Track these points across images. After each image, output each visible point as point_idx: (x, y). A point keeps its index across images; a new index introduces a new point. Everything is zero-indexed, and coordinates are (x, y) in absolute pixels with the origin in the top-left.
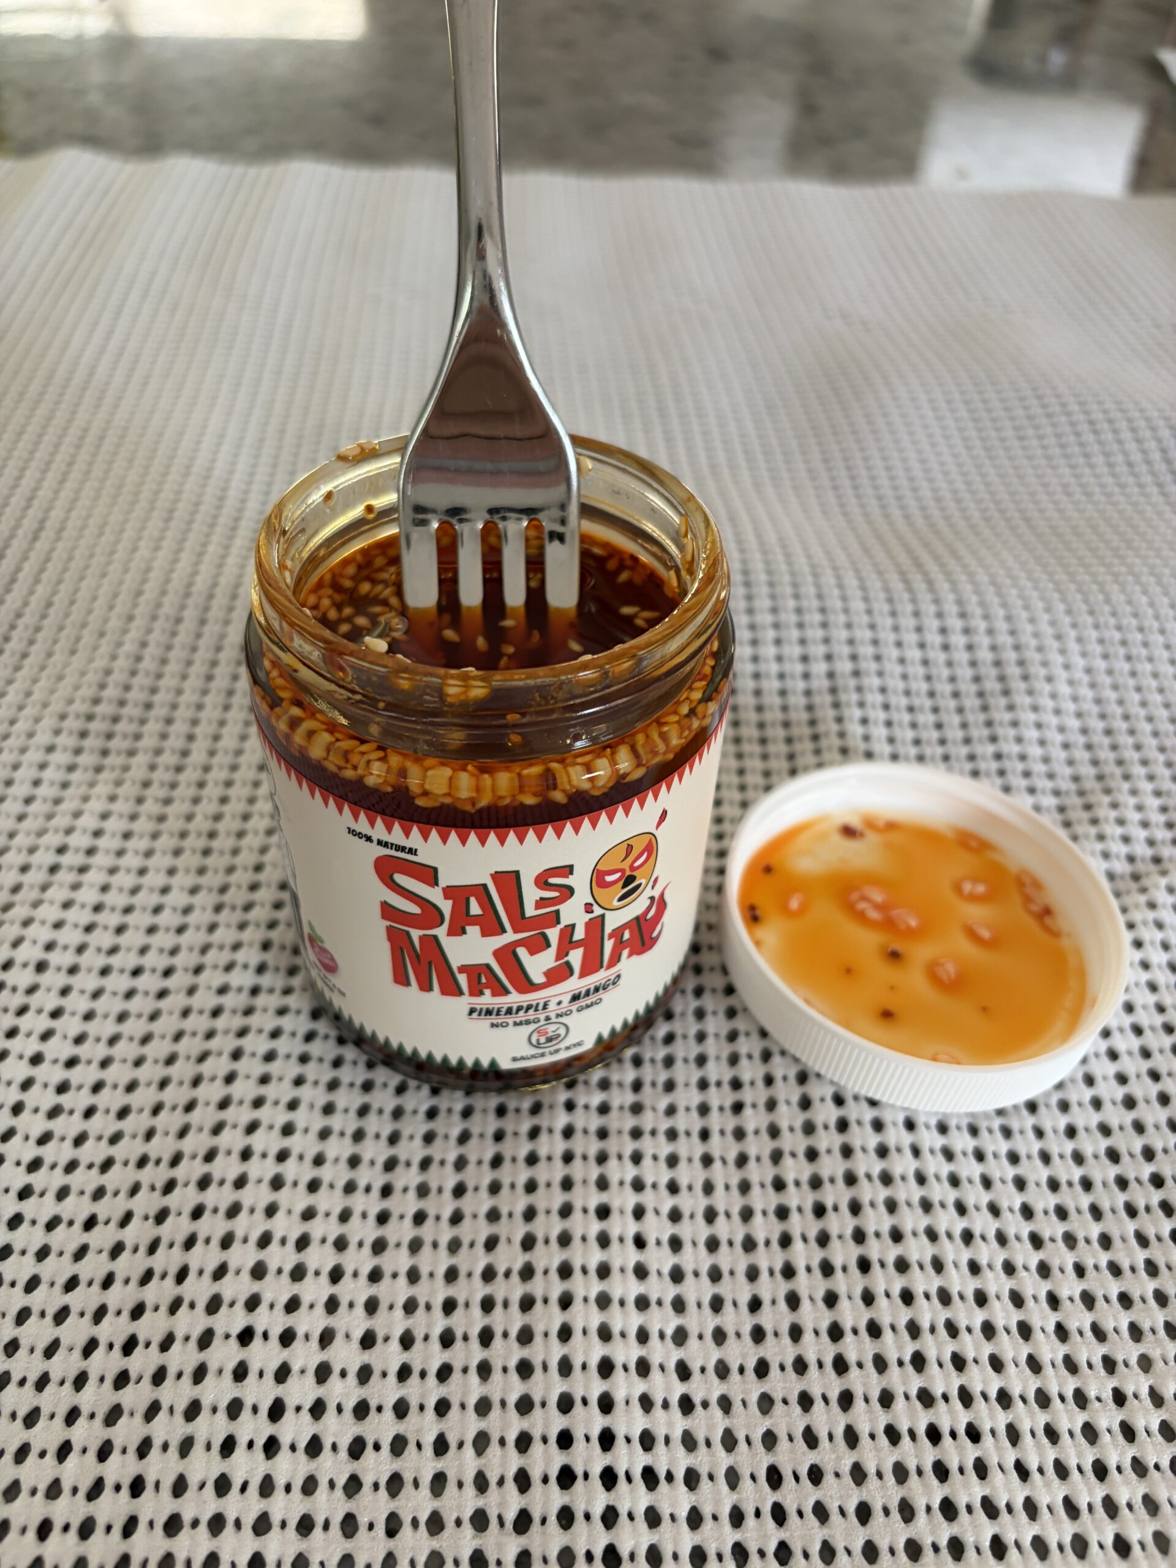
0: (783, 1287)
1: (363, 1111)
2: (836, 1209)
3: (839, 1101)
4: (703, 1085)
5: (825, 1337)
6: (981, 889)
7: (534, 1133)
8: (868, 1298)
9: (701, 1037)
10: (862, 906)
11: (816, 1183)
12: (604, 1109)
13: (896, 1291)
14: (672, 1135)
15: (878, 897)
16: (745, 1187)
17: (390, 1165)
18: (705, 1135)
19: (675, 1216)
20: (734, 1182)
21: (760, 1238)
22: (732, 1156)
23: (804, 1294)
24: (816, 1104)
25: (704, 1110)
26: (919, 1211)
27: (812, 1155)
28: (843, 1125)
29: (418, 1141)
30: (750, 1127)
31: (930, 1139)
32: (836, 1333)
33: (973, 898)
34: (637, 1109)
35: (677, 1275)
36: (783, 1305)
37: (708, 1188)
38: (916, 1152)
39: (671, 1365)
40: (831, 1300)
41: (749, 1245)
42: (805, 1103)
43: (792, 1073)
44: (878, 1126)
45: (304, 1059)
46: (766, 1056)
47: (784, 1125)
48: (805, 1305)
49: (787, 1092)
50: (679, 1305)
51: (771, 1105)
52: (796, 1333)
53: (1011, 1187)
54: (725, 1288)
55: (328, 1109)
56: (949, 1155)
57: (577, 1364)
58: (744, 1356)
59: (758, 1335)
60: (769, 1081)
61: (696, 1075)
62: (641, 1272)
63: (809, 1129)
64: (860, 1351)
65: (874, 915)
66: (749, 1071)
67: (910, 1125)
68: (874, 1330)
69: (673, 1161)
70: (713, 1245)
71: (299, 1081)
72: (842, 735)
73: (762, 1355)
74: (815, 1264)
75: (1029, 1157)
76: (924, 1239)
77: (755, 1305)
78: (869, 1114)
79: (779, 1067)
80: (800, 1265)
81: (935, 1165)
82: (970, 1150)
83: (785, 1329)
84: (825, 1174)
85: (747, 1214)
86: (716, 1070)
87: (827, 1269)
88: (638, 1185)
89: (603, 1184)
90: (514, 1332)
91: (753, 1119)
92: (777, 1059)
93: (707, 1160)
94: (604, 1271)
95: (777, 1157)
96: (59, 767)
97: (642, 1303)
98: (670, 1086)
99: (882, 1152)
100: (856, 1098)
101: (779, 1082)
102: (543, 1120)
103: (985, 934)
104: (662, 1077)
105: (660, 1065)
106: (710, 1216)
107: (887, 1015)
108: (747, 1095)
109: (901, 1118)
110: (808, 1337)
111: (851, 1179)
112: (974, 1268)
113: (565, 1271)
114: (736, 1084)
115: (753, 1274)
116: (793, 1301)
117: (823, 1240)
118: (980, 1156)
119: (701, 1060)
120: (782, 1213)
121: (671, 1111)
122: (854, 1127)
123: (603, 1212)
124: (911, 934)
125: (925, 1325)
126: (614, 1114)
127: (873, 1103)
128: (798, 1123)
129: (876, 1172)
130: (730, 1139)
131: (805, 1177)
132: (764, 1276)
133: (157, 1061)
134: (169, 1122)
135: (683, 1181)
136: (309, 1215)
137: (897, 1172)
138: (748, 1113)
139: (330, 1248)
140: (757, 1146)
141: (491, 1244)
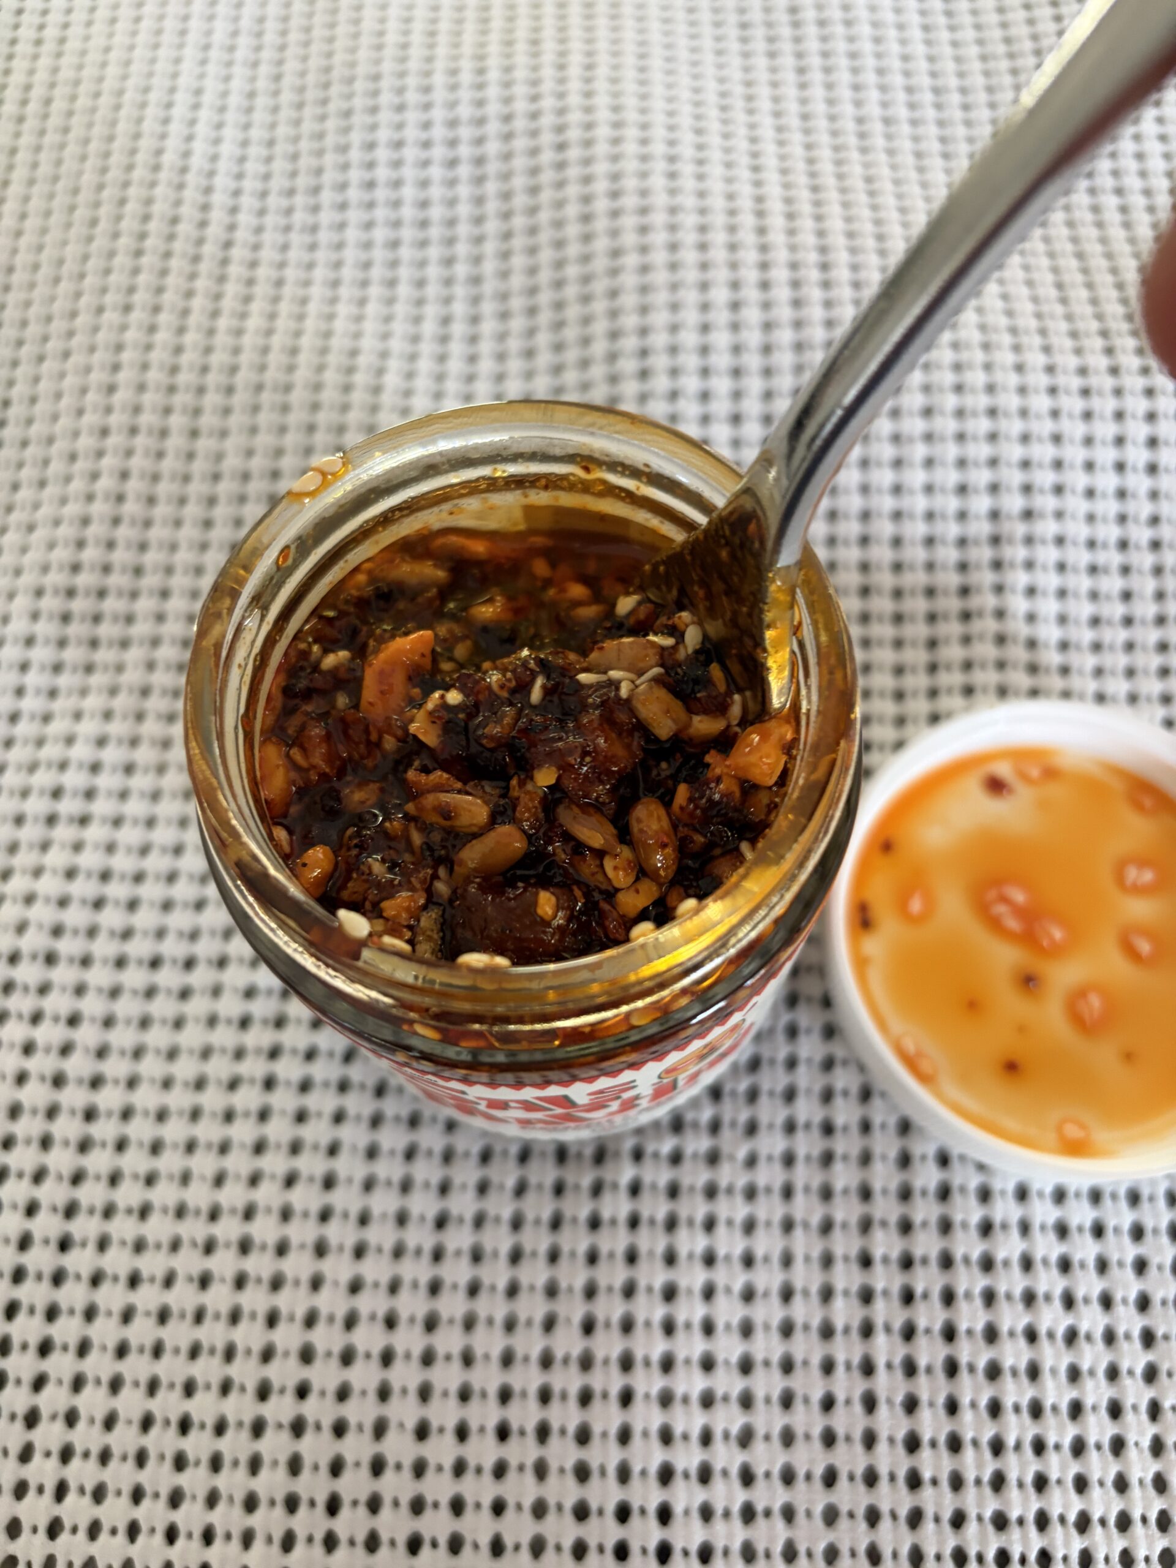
0: (860, 1386)
1: (410, 1154)
2: (925, 1296)
3: (944, 1160)
4: (790, 1127)
5: (901, 1450)
6: (1148, 876)
7: (597, 1190)
8: (952, 1407)
9: (792, 1063)
10: (1001, 909)
11: (907, 1263)
12: (676, 1158)
13: (983, 1401)
14: (751, 1193)
15: (1019, 897)
16: (827, 1261)
17: (441, 1222)
18: (788, 1192)
19: (748, 1295)
20: (816, 1253)
21: (839, 1324)
22: (816, 1220)
23: (882, 1395)
24: (916, 1163)
25: (789, 1160)
26: (1020, 1307)
27: (906, 1227)
28: (944, 1193)
29: (471, 1194)
30: (839, 1185)
31: (1044, 1212)
32: (913, 1444)
33: (1138, 890)
34: (713, 1158)
35: (746, 1366)
36: (858, 1408)
37: (787, 1261)
38: (1025, 1228)
39: (734, 1470)
40: (911, 1405)
41: (827, 1332)
42: (905, 1160)
43: (892, 1121)
44: (985, 1195)
45: (343, 1086)
46: (866, 1095)
47: (877, 1186)
48: (883, 1410)
49: (886, 1145)
50: (746, 1401)
51: (866, 1159)
52: (870, 1440)
53: (1129, 1273)
54: (797, 1382)
55: (372, 1153)
56: (1062, 1231)
57: (636, 1468)
58: (812, 1461)
59: (829, 1439)
60: (866, 1127)
61: (781, 1115)
62: (708, 1364)
63: (906, 1194)
64: (937, 1467)
65: (1012, 924)
66: (845, 1113)
67: (1022, 1194)
68: (955, 1444)
69: (749, 1227)
70: (787, 1330)
71: (339, 1118)
72: (1000, 614)
73: (831, 1461)
74: (897, 1360)
75: (1156, 1231)
76: (1022, 1342)
77: (828, 1404)
78: (974, 1181)
79: (878, 1113)
80: (880, 1362)
81: (1047, 1247)
82: (1088, 1224)
83: (858, 1434)
84: (918, 1252)
85: (827, 1294)
86: (807, 1109)
87: (910, 1369)
88: (709, 1260)
89: (670, 1259)
90: (571, 1428)
91: (844, 1176)
92: (877, 1102)
93: (788, 1226)
94: (667, 1365)
95: (866, 1225)
96: (43, 668)
97: (707, 1401)
98: (752, 1129)
99: (986, 1229)
100: (962, 1158)
101: (877, 1133)
102: (608, 1173)
103: (1144, 947)
104: (743, 1116)
105: (741, 1100)
106: (787, 1295)
107: (1011, 1067)
108: (841, 1145)
109: (1011, 1187)
110: (882, 1447)
111: (947, 1262)
112: (1074, 1374)
113: (627, 1363)
114: (828, 1129)
115: (828, 1367)
116: (870, 1403)
117: (909, 1333)
118: (1098, 1231)
119: (790, 1095)
120: (867, 1296)
121: (751, 1161)
122: (956, 1198)
123: (670, 1294)
124: (1055, 952)
125: (1011, 1441)
126: (687, 1165)
127: (981, 1167)
128: (894, 1185)
129: (975, 1254)
130: (815, 1199)
131: (895, 1254)
132: (840, 1371)
133: (186, 1084)
134: (204, 1164)
135: (759, 1252)
136: (355, 1287)
137: (1000, 1255)
138: (838, 1167)
139: (379, 1327)
140: (846, 1211)
141: (549, 1324)
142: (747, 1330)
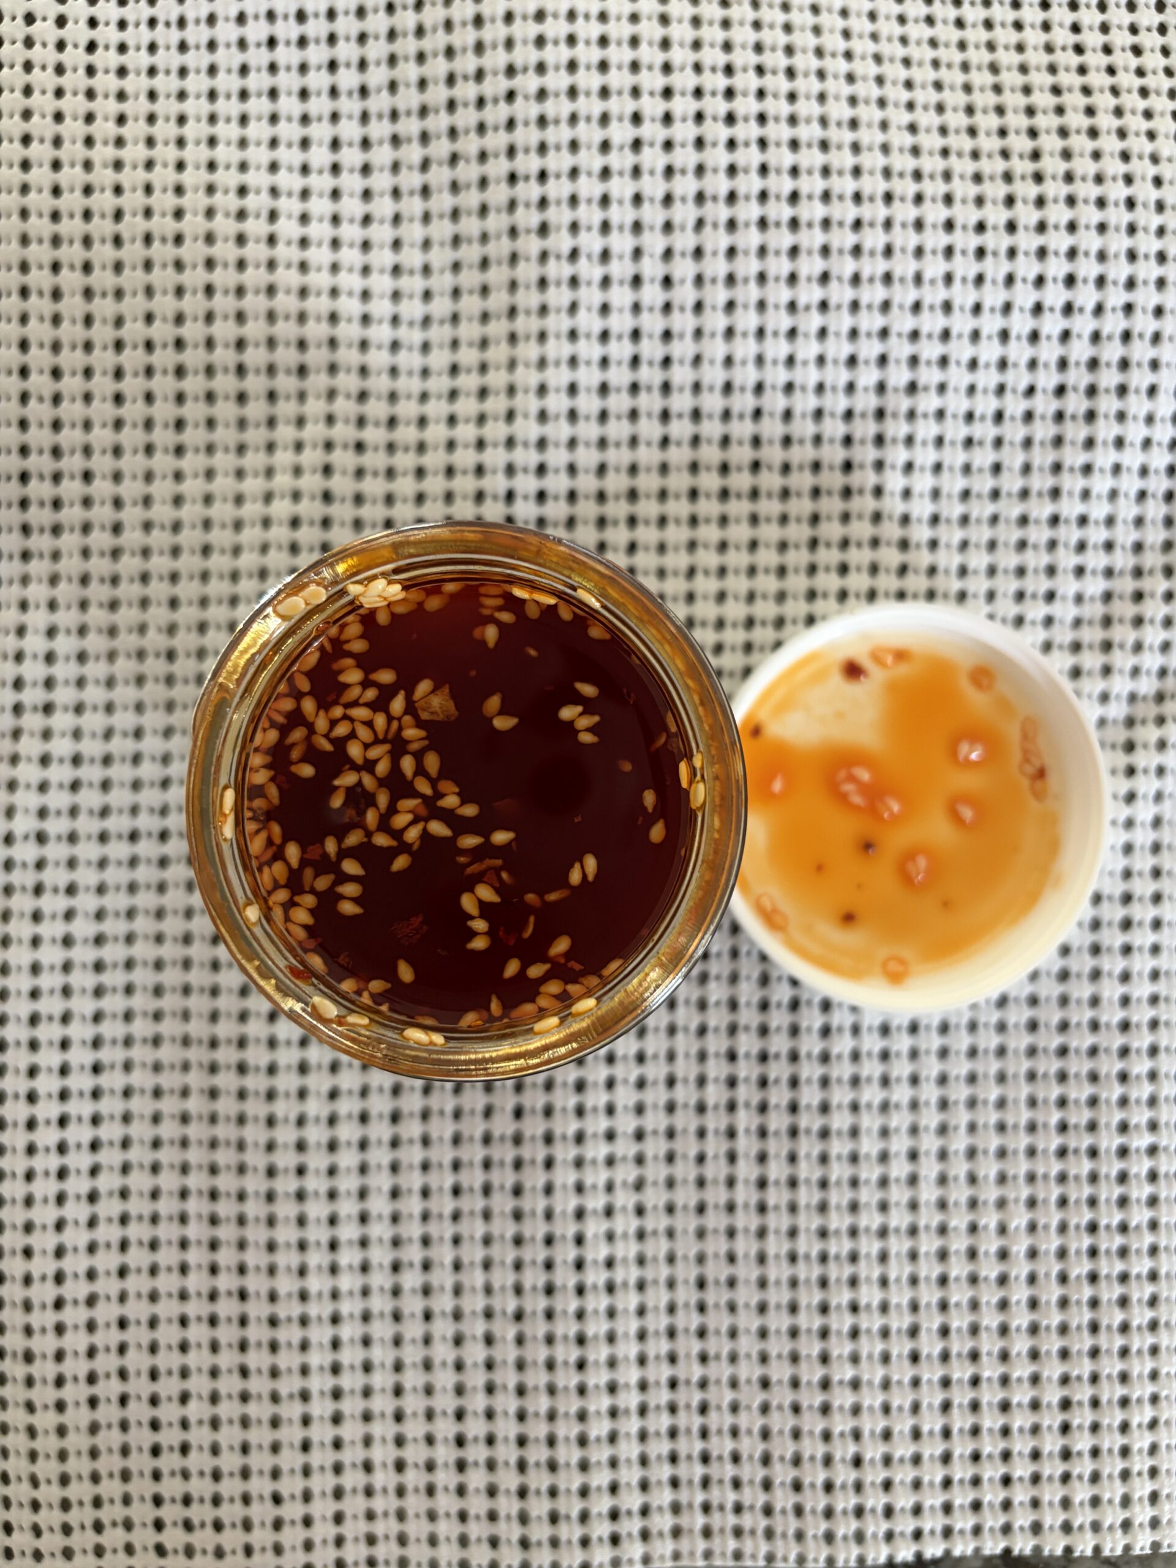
0: (725, 1146)
2: (777, 1081)
5: (753, 1188)
6: (977, 753)
8: (792, 1158)
10: (848, 787)
13: (816, 1154)
15: (864, 776)
16: (702, 1056)
19: (641, 1084)
20: (694, 1051)
21: (710, 1102)
22: (694, 1026)
23: (741, 1152)
24: (773, 983)
26: (848, 1087)
27: (764, 1031)
28: (795, 1005)
30: (712, 998)
32: (762, 1184)
33: (967, 764)
35: (639, 1136)
36: (723, 1161)
37: (671, 1057)
38: (856, 1030)
39: (631, 1207)
40: (762, 1158)
41: (701, 1109)
42: (765, 981)
43: (754, 953)
44: (826, 1007)
47: (742, 999)
48: (741, 1162)
49: (750, 970)
50: (640, 1160)
51: (734, 978)
52: (731, 1182)
54: (678, 1145)
57: (558, 1211)
58: (688, 1198)
59: (701, 1183)
62: (610, 1136)
63: (764, 1006)
64: (779, 1198)
65: (857, 800)
68: (793, 1183)
70: (671, 1108)
73: (702, 1197)
74: (754, 1128)
76: (847, 1112)
77: (701, 1159)
80: (741, 1129)
81: (872, 1043)
83: (722, 1179)
84: (772, 1050)
85: (702, 1081)
87: (763, 1133)
90: (508, 1186)
91: (716, 992)
93: (672, 1030)
94: (580, 1138)
95: (733, 1030)
97: (610, 1162)
99: (826, 1032)
101: (743, 959)
103: (968, 813)
106: (671, 1082)
107: (848, 917)
108: (715, 968)
110: (740, 1186)
111: (794, 1057)
112: (884, 1132)
113: (548, 1139)
115: (702, 1133)
116: (732, 1157)
117: (763, 1108)
120: (732, 1082)
122: (804, 1009)
123: (580, 1086)
124: (891, 821)
125: (833, 1179)
128: (756, 999)
129: (817, 1051)
130: (693, 1010)
131: (755, 1051)
132: (710, 1136)
133: (175, 939)
134: (198, 1003)
135: (650, 1051)
136: (333, 1095)
137: (835, 1051)
138: (712, 985)
139: (355, 1123)
140: (717, 1018)
141: (488, 1112)
142: (640, 1109)
